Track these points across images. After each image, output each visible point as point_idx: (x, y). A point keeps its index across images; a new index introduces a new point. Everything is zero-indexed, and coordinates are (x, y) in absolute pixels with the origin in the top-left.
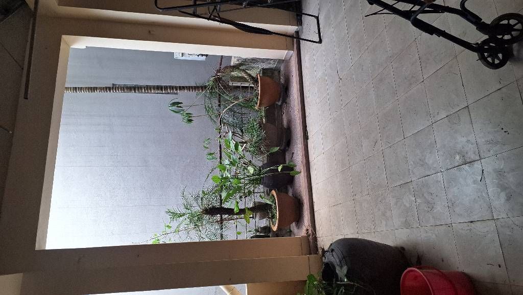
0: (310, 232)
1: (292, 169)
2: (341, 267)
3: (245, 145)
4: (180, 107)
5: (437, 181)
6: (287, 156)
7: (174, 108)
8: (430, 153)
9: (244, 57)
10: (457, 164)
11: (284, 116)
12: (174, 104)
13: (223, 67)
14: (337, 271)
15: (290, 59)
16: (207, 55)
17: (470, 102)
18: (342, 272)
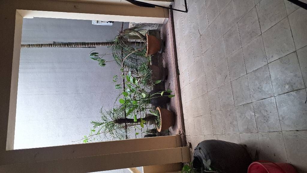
0: (181, 133)
1: (169, 94)
2: (206, 160)
3: (139, 79)
4: (97, 56)
5: (271, 103)
6: (166, 86)
7: (93, 56)
8: (266, 83)
9: (137, 23)
10: (287, 91)
11: (163, 60)
12: (93, 54)
13: (124, 29)
14: (204, 163)
15: (166, 24)
16: (113, 22)
17: (297, 48)
18: (207, 163)
